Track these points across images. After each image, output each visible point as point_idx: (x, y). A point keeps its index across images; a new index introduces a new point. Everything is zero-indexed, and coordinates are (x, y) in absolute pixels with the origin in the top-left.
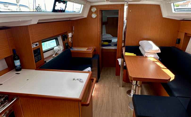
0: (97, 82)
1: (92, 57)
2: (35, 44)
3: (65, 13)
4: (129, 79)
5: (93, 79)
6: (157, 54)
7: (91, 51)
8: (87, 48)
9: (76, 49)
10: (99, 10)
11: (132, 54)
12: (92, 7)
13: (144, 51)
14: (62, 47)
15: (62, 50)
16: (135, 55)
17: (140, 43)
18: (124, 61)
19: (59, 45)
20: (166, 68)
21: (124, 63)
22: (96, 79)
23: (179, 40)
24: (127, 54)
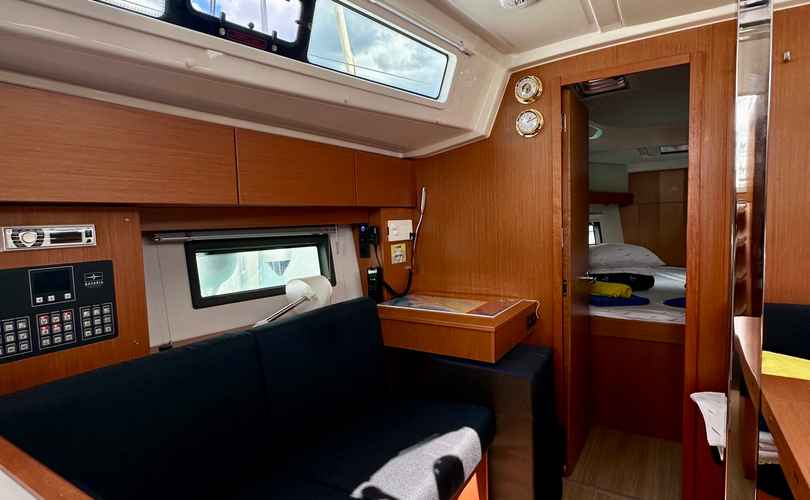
1: (493, 362)
7: (493, 318)
10: (556, 85)
12: (516, 76)
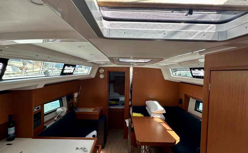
0: (103, 148)
1: (98, 119)
2: (36, 108)
3: (73, 75)
4: (137, 144)
5: (99, 147)
6: (163, 115)
7: (97, 112)
8: (94, 109)
9: (81, 110)
10: (106, 71)
11: (139, 115)
13: (151, 111)
14: (66, 108)
15: (65, 111)
16: (142, 115)
17: (146, 103)
18: (132, 122)
19: (63, 106)
20: (171, 129)
21: (132, 124)
22: (101, 146)
23: (181, 100)
24: (135, 114)
